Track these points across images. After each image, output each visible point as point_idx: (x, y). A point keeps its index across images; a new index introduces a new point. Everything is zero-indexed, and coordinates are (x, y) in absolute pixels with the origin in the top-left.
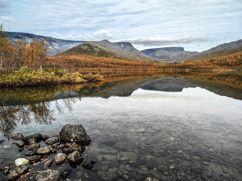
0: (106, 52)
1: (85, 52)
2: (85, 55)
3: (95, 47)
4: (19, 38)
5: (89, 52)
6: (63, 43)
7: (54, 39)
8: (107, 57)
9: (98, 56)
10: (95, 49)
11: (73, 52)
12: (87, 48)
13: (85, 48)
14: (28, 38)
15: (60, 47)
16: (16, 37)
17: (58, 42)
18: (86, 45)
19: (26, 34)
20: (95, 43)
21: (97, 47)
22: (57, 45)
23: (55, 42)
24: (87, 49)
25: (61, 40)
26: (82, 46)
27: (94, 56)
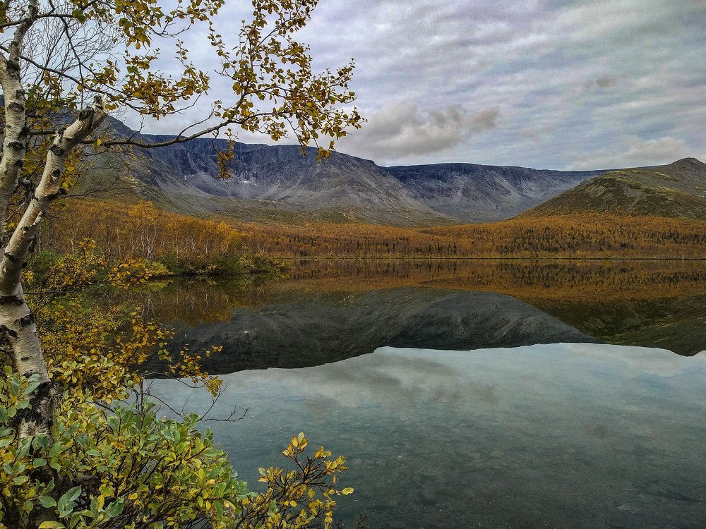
0: (667, 199)
1: (596, 203)
2: (592, 213)
3: (631, 187)
4: (440, 178)
5: (609, 202)
6: (554, 179)
7: (526, 172)
8: (666, 215)
9: (633, 215)
10: (631, 193)
11: (560, 207)
12: (603, 191)
13: (596, 192)
14: (459, 175)
15: (542, 194)
16: (433, 176)
17: (540, 178)
18: (602, 182)
19: (456, 165)
20: (638, 173)
21: (637, 187)
22: (534, 188)
23: (529, 178)
24: (604, 193)
25: (548, 172)
26: (588, 186)
27: (620, 214)
